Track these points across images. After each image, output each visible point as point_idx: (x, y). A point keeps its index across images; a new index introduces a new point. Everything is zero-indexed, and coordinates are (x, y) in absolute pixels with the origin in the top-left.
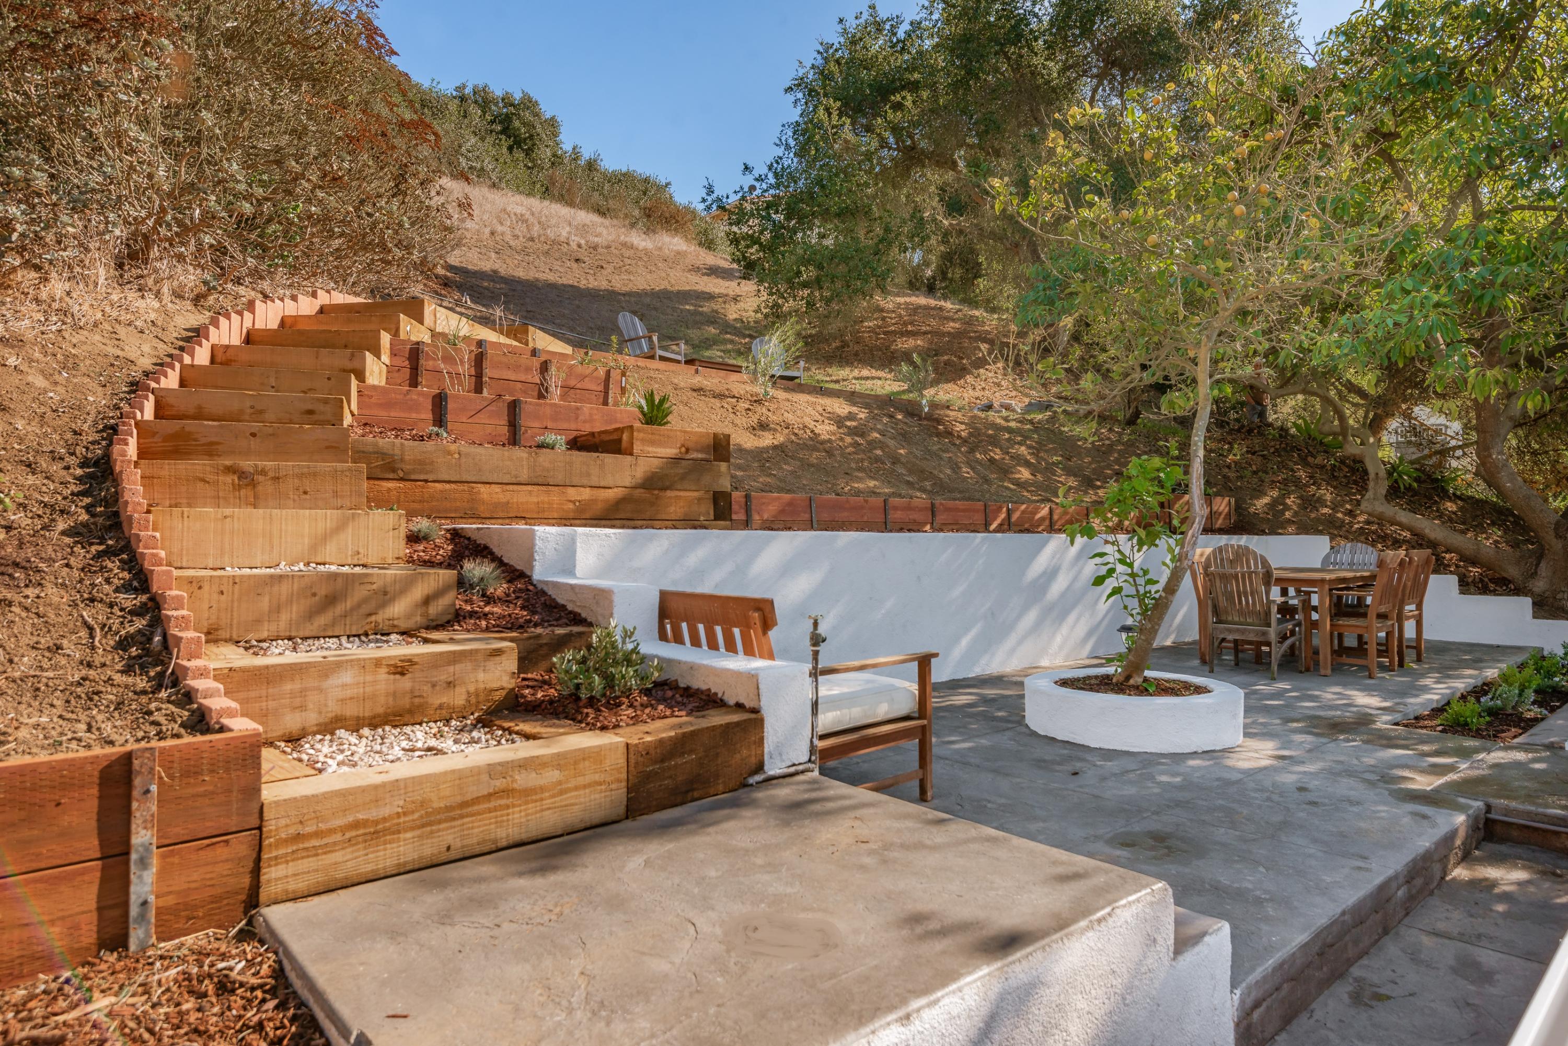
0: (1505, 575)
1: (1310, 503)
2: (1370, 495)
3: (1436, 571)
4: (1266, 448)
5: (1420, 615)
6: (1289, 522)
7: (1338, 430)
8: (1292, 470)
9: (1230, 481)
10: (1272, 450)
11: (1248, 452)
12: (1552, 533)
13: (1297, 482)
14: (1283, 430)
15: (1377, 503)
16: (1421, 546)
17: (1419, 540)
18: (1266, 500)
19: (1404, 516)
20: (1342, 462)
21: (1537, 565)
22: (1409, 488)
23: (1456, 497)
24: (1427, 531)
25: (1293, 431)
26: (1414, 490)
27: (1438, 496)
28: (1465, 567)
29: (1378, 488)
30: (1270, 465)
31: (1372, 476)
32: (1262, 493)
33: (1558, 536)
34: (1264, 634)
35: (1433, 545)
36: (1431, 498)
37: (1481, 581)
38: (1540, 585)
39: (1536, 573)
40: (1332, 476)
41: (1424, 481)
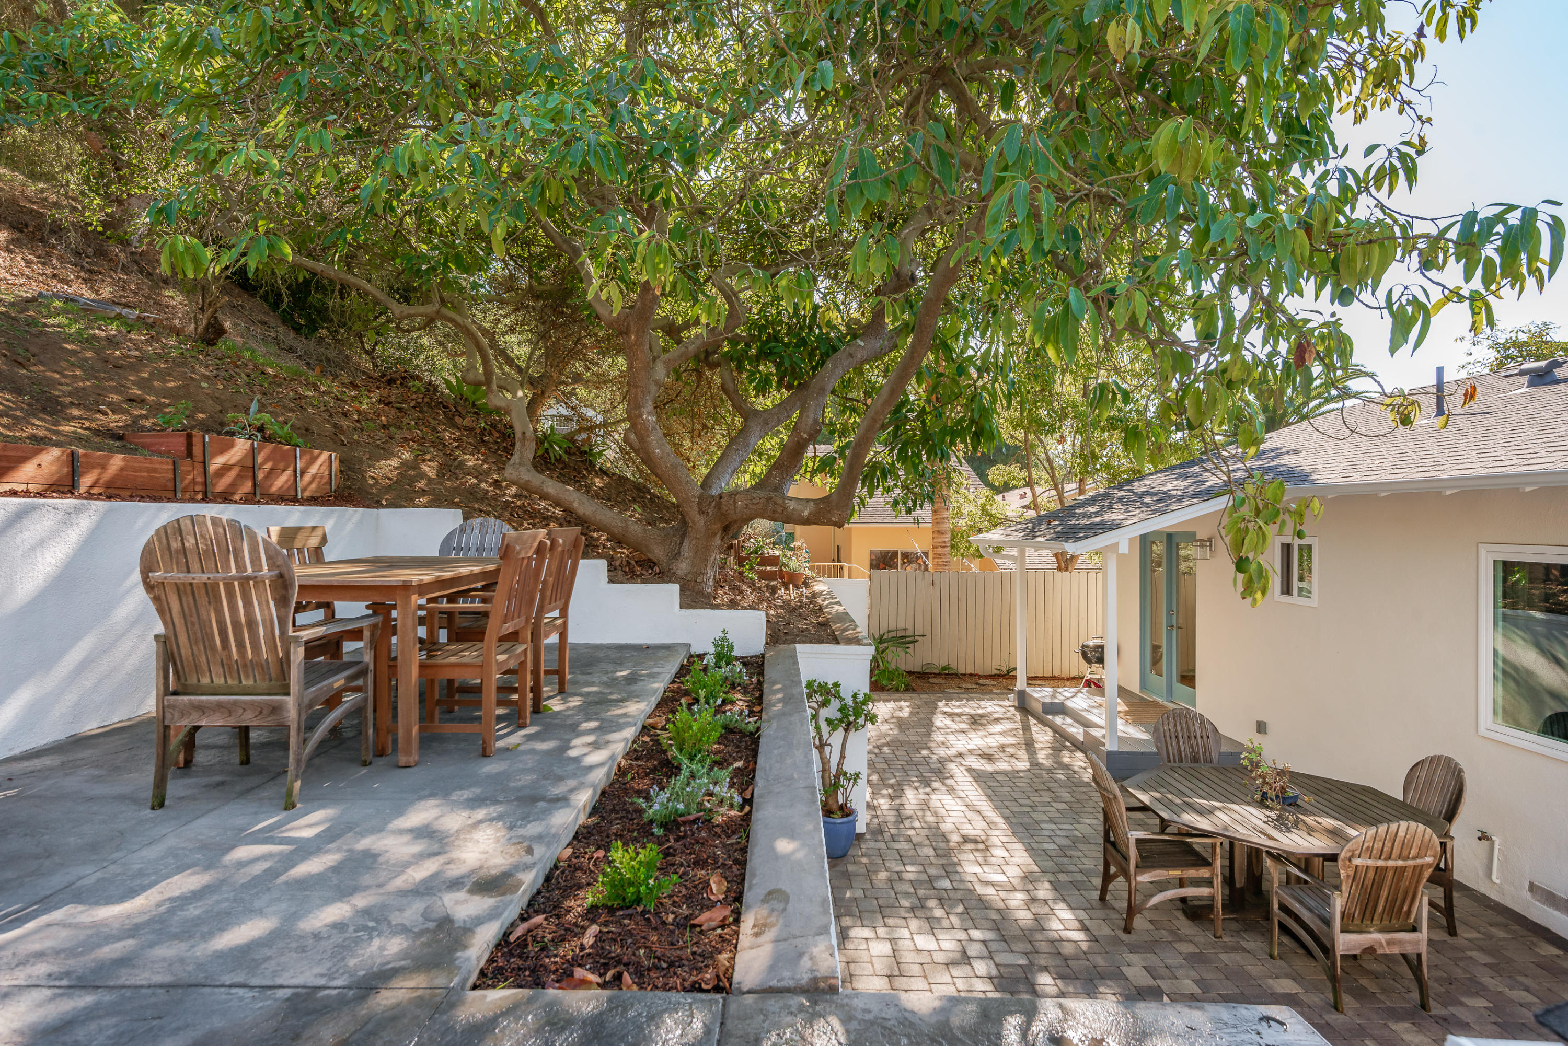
0: (651, 556)
1: (450, 468)
2: (516, 458)
3: (586, 556)
4: (405, 401)
5: (565, 624)
6: (423, 492)
7: (482, 378)
8: (434, 429)
9: (343, 432)
10: (413, 404)
11: (380, 402)
12: (695, 507)
13: (440, 444)
14: (431, 388)
15: (523, 469)
16: (569, 523)
17: (570, 517)
18: (394, 462)
19: (552, 487)
20: (493, 426)
21: (681, 543)
22: (559, 460)
23: (603, 472)
24: (575, 505)
25: (443, 387)
26: (564, 462)
27: (586, 469)
28: (613, 548)
29: (525, 452)
30: (405, 420)
31: (518, 435)
32: (390, 455)
33: (701, 512)
34: (276, 709)
35: (583, 522)
36: (580, 472)
37: (629, 563)
38: (682, 567)
39: (679, 553)
40: (480, 442)
41: (574, 454)
